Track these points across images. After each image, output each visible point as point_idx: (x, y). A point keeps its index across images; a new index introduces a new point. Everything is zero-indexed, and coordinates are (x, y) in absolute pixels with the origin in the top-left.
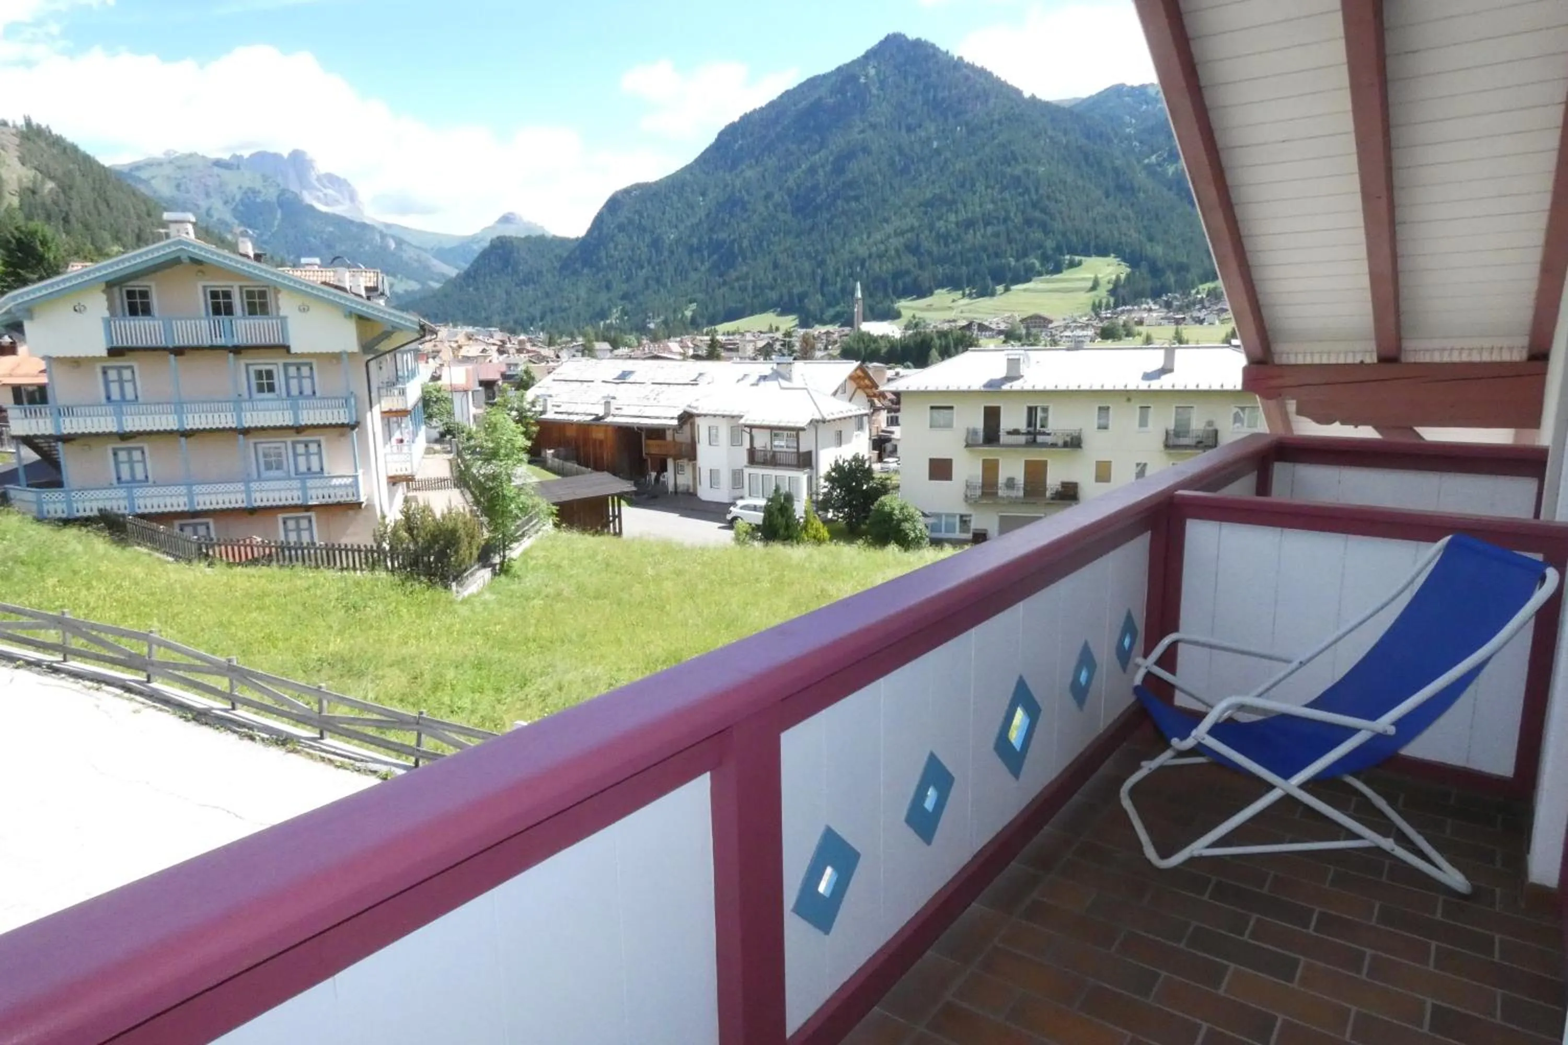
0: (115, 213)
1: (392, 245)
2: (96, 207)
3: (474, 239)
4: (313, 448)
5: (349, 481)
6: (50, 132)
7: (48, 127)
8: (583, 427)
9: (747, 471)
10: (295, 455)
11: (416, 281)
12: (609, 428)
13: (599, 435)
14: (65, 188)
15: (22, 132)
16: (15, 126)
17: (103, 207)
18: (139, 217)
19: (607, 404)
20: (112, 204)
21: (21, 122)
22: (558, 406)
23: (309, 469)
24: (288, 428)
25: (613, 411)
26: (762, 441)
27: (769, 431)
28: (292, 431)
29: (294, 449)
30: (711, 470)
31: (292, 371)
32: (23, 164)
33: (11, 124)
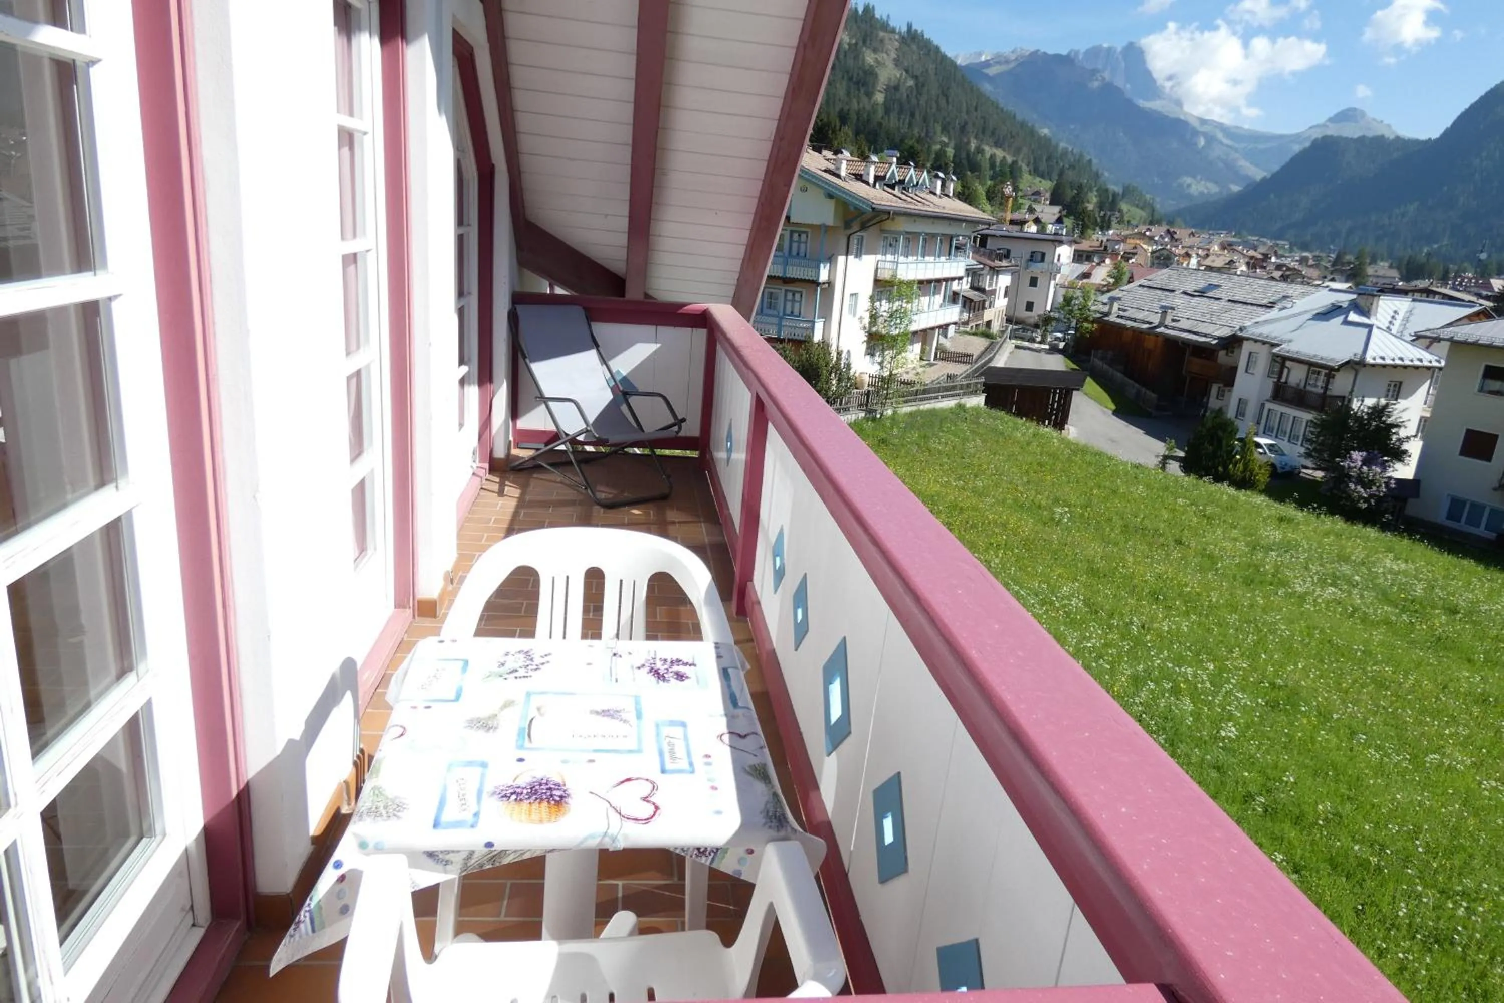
0: (950, 107)
1: (1202, 142)
2: (937, 102)
3: (1296, 138)
4: (797, 296)
5: (808, 325)
6: (923, 36)
7: (922, 32)
8: (1138, 334)
9: (1268, 406)
10: (786, 300)
11: (1216, 182)
12: (1160, 339)
13: (1149, 344)
14: (920, 86)
15: (903, 38)
16: (900, 33)
17: (943, 102)
18: (968, 112)
19: (1164, 313)
20: (950, 100)
21: (904, 29)
22: (1125, 311)
23: (792, 312)
24: (779, 278)
25: (1168, 322)
26: (1296, 376)
27: (1306, 367)
28: (780, 282)
29: (786, 296)
30: (1240, 400)
31: (796, 236)
32: (896, 65)
33: (897, 30)
